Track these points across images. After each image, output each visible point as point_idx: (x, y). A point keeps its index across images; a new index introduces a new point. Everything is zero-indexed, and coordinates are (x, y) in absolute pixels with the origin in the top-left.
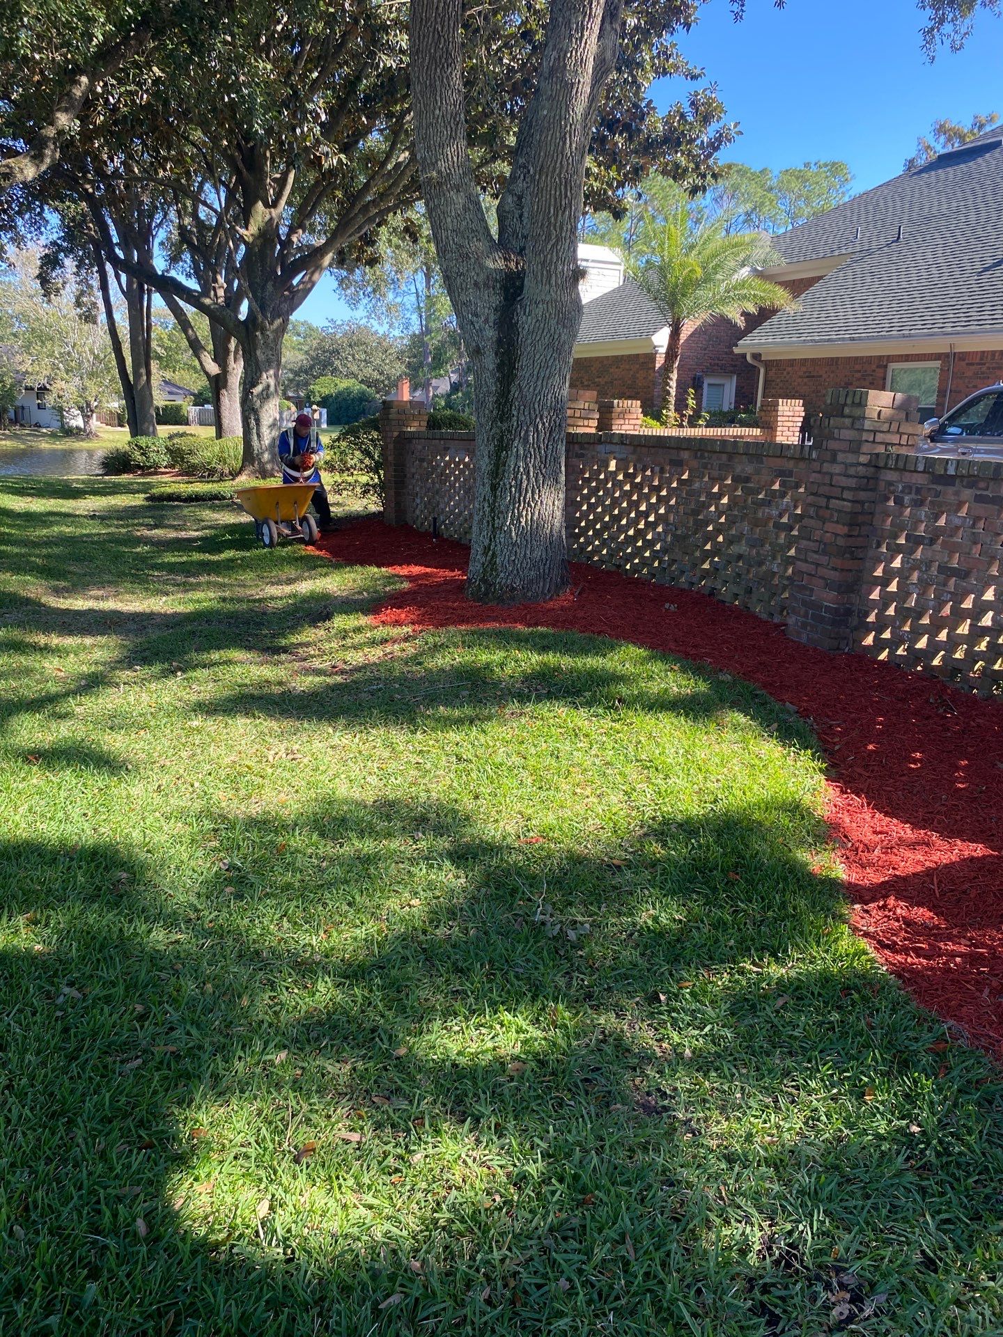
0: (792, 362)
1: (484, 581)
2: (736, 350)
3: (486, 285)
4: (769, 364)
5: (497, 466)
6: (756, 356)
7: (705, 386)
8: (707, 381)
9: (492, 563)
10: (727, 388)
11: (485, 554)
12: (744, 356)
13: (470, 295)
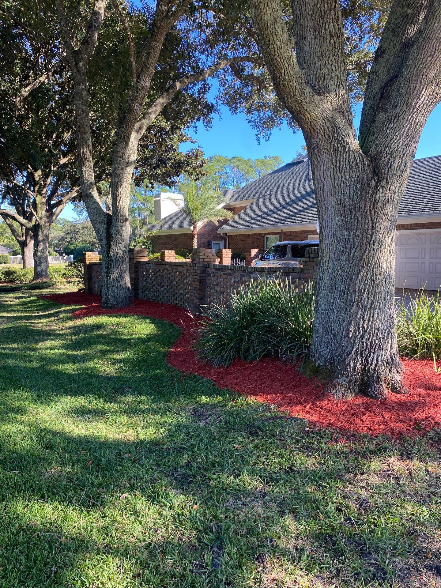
0: (236, 236)
1: (106, 303)
2: (218, 232)
3: (102, 222)
4: (229, 237)
5: (108, 270)
6: (225, 234)
7: (212, 244)
8: (213, 242)
9: (108, 297)
10: (221, 244)
11: (106, 295)
12: (220, 234)
13: (98, 225)
